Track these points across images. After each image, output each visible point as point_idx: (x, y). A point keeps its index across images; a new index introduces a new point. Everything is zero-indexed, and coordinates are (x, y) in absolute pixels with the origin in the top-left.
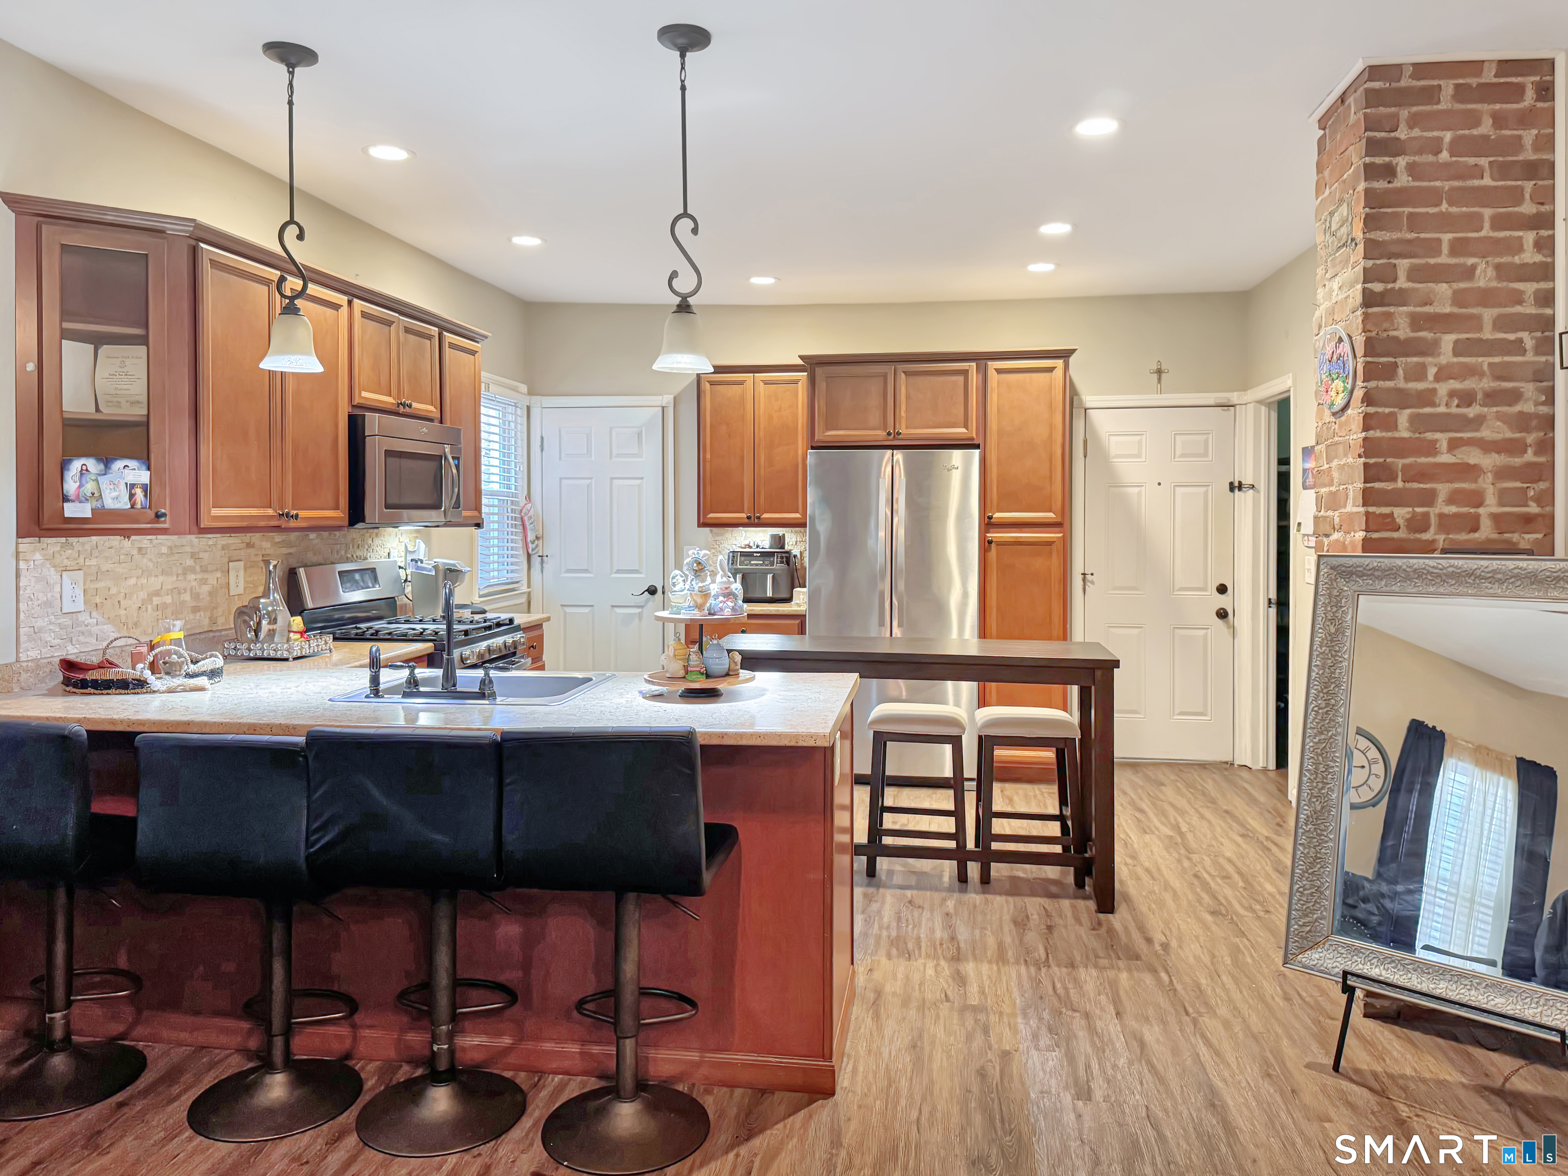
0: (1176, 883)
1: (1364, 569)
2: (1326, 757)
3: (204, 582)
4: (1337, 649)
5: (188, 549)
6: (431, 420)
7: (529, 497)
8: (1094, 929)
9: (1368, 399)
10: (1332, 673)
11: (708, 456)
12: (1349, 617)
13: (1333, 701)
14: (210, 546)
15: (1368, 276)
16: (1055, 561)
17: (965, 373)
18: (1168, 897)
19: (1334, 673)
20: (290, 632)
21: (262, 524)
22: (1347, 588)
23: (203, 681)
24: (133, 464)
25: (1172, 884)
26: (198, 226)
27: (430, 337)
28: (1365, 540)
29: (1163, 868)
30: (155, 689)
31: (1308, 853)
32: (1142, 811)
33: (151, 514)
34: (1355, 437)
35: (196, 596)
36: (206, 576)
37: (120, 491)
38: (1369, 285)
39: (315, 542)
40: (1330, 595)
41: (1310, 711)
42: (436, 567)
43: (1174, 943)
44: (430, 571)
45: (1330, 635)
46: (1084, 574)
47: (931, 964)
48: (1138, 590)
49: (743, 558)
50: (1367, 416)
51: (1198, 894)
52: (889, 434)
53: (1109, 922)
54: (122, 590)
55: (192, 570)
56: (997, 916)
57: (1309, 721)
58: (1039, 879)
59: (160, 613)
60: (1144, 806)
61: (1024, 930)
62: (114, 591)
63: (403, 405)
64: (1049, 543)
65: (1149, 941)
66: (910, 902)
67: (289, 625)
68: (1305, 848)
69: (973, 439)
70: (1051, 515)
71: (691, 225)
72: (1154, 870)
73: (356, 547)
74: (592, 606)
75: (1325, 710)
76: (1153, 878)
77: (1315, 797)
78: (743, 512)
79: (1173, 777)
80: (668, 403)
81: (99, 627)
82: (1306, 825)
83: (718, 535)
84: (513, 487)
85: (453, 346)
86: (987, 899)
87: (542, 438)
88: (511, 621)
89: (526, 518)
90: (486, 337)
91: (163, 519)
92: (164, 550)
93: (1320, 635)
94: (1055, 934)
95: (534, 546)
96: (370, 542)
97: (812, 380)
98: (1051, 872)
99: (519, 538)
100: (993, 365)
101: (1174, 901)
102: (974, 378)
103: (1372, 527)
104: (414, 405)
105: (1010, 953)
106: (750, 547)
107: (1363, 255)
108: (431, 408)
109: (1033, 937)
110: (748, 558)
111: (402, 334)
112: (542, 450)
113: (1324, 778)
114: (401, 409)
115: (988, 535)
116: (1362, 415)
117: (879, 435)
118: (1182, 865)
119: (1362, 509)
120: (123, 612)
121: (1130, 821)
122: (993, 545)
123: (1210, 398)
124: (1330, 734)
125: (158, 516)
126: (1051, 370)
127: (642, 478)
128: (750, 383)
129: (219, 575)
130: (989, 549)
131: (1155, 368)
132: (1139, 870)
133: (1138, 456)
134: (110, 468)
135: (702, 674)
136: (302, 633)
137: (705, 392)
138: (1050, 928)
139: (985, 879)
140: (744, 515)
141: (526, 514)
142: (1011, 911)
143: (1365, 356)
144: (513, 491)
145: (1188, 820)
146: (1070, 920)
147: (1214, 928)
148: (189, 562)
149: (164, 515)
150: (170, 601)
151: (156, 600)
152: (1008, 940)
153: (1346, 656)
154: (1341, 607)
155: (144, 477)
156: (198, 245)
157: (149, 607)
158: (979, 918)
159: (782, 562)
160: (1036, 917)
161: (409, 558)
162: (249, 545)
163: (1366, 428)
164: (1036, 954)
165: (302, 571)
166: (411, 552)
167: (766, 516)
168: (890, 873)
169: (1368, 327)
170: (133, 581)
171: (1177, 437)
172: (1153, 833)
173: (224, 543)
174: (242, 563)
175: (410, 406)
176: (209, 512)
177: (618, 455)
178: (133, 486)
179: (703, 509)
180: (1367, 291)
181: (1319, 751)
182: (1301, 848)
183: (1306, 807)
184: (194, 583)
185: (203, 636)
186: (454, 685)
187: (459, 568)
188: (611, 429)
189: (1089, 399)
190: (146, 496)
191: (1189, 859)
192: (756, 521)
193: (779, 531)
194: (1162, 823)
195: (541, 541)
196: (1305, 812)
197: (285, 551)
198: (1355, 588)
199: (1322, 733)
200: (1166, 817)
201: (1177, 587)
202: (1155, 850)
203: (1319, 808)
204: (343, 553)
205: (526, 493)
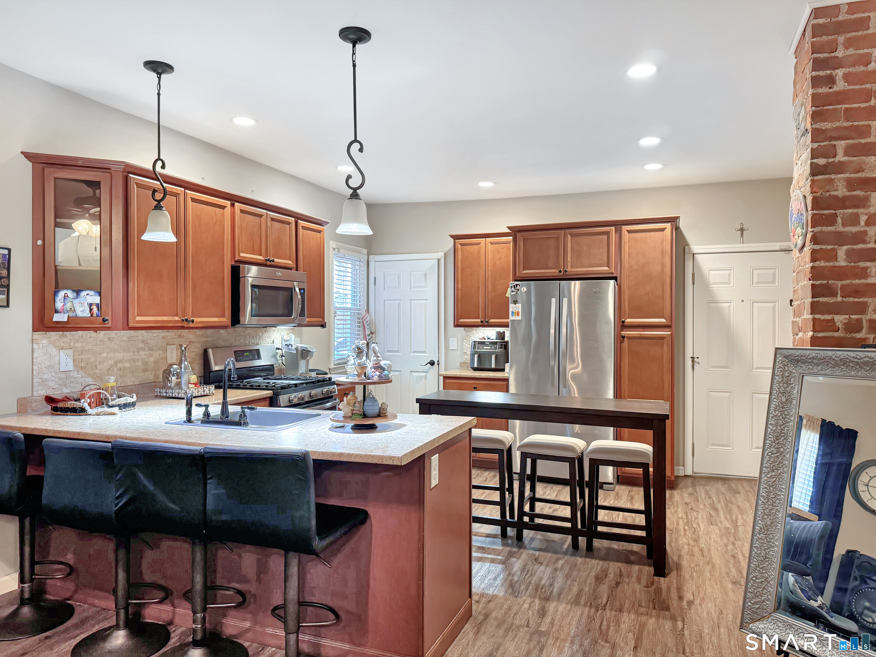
0: (717, 560)
1: (806, 358)
2: (775, 488)
3: (151, 356)
4: (786, 413)
5: (140, 338)
6: (290, 269)
7: (368, 311)
8: (647, 587)
9: (815, 240)
10: (782, 429)
11: (460, 286)
12: (796, 391)
13: (782, 450)
14: (154, 337)
15: (815, 154)
16: (666, 348)
17: (607, 233)
18: (708, 568)
19: (783, 430)
20: (189, 383)
21: (171, 325)
22: (796, 371)
23: (116, 410)
24: (91, 293)
25: (714, 561)
26: (127, 165)
27: (289, 223)
28: (812, 338)
29: (713, 549)
30: (89, 413)
31: (760, 553)
32: (716, 510)
33: (101, 319)
34: (807, 266)
35: (145, 363)
36: (152, 352)
37: (85, 307)
38: (815, 161)
39: (224, 335)
40: (783, 376)
41: (765, 455)
42: (297, 349)
43: (697, 602)
44: (294, 351)
45: (781, 403)
46: (693, 358)
47: (529, 601)
48: (728, 368)
49: (479, 345)
50: (814, 252)
51: (729, 569)
52: (560, 271)
53: (659, 582)
54: (98, 360)
55: (143, 349)
56: (587, 573)
57: (765, 462)
58: (626, 550)
59: (122, 372)
60: (719, 507)
61: (600, 583)
62: (93, 360)
63: (269, 260)
64: (662, 338)
65: (681, 598)
66: (536, 559)
67: (189, 380)
68: (758, 550)
69: (613, 273)
70: (663, 320)
71: (359, 147)
72: (706, 550)
73: (251, 337)
74: (400, 371)
75: (776, 455)
76: (703, 556)
77: (767, 515)
78: (479, 318)
79: (747, 488)
80: (441, 257)
81: (83, 379)
82: (760, 534)
83: (468, 332)
84: (358, 305)
85: (304, 228)
86: (585, 561)
87: (375, 278)
88: (330, 379)
89: (365, 322)
90: (328, 223)
91: (106, 322)
92: (125, 338)
93: (774, 403)
94: (619, 588)
95: (370, 337)
96: (261, 334)
97: (515, 241)
98: (636, 547)
99: (361, 333)
100: (625, 228)
101: (710, 572)
102: (613, 236)
103: (817, 329)
104: (276, 260)
105: (583, 598)
106: (485, 339)
107: (810, 140)
108: (290, 262)
109: (604, 589)
110: (483, 345)
111: (269, 222)
112: (375, 285)
113: (773, 502)
114: (268, 263)
115: (622, 333)
116: (810, 251)
117: (554, 272)
118: (726, 549)
119: (810, 316)
120: (98, 371)
121: (704, 516)
122: (626, 339)
123: (777, 246)
124: (779, 471)
125: (104, 320)
126: (663, 230)
127: (427, 300)
128: (483, 244)
129: (160, 352)
130: (622, 342)
131: (739, 227)
132: (696, 549)
133: (728, 283)
134: (79, 295)
135: (361, 415)
136: (196, 384)
137: (458, 250)
138: (617, 584)
139: (590, 547)
140: (479, 320)
141: (365, 320)
142: (598, 570)
143: (812, 210)
144: (358, 307)
145: (745, 518)
146: (634, 579)
147: (730, 593)
148: (141, 345)
149: (107, 320)
150: (129, 366)
151: (119, 365)
152: (587, 589)
153: (792, 419)
154: (790, 384)
155: (97, 300)
156: (128, 175)
157: (115, 369)
158: (575, 573)
159: (501, 348)
160: (612, 575)
161: (284, 344)
162: (180, 336)
163: (813, 260)
164: (600, 601)
165: (210, 351)
166: (285, 340)
167: (492, 320)
168: (532, 539)
169: (815, 189)
170: (104, 355)
171: (754, 271)
172: (717, 525)
173: (164, 335)
174: (175, 346)
175: (273, 261)
176: (135, 318)
177: (415, 287)
178: (91, 305)
179: (457, 317)
180: (813, 165)
181: (771, 483)
182: (755, 550)
183: (760, 522)
184: (145, 357)
185: (149, 385)
186: (227, 417)
187: (309, 349)
188: (411, 272)
189: (695, 248)
190: (98, 310)
191: (733, 544)
192: (486, 323)
193: (501, 330)
194: (726, 519)
195: (374, 335)
196: (759, 525)
197: (204, 339)
198: (800, 371)
199: (773, 471)
200: (731, 514)
201: (755, 367)
202: (713, 536)
203: (769, 523)
204: (242, 341)
205: (366, 308)
